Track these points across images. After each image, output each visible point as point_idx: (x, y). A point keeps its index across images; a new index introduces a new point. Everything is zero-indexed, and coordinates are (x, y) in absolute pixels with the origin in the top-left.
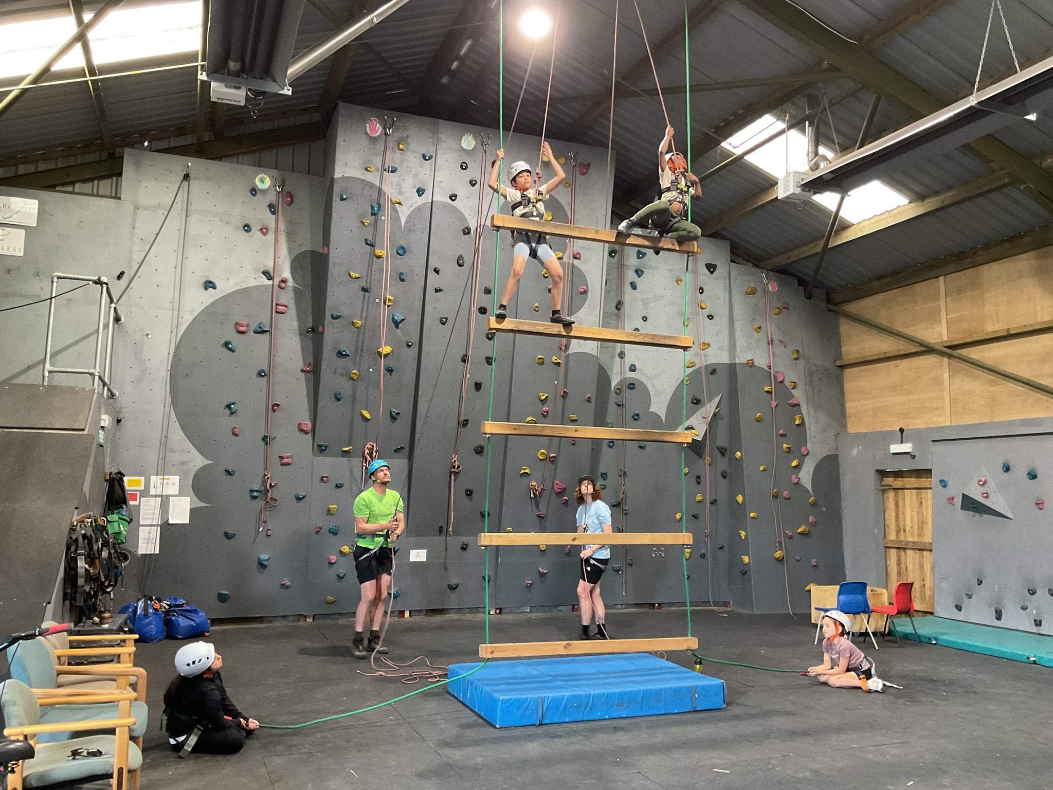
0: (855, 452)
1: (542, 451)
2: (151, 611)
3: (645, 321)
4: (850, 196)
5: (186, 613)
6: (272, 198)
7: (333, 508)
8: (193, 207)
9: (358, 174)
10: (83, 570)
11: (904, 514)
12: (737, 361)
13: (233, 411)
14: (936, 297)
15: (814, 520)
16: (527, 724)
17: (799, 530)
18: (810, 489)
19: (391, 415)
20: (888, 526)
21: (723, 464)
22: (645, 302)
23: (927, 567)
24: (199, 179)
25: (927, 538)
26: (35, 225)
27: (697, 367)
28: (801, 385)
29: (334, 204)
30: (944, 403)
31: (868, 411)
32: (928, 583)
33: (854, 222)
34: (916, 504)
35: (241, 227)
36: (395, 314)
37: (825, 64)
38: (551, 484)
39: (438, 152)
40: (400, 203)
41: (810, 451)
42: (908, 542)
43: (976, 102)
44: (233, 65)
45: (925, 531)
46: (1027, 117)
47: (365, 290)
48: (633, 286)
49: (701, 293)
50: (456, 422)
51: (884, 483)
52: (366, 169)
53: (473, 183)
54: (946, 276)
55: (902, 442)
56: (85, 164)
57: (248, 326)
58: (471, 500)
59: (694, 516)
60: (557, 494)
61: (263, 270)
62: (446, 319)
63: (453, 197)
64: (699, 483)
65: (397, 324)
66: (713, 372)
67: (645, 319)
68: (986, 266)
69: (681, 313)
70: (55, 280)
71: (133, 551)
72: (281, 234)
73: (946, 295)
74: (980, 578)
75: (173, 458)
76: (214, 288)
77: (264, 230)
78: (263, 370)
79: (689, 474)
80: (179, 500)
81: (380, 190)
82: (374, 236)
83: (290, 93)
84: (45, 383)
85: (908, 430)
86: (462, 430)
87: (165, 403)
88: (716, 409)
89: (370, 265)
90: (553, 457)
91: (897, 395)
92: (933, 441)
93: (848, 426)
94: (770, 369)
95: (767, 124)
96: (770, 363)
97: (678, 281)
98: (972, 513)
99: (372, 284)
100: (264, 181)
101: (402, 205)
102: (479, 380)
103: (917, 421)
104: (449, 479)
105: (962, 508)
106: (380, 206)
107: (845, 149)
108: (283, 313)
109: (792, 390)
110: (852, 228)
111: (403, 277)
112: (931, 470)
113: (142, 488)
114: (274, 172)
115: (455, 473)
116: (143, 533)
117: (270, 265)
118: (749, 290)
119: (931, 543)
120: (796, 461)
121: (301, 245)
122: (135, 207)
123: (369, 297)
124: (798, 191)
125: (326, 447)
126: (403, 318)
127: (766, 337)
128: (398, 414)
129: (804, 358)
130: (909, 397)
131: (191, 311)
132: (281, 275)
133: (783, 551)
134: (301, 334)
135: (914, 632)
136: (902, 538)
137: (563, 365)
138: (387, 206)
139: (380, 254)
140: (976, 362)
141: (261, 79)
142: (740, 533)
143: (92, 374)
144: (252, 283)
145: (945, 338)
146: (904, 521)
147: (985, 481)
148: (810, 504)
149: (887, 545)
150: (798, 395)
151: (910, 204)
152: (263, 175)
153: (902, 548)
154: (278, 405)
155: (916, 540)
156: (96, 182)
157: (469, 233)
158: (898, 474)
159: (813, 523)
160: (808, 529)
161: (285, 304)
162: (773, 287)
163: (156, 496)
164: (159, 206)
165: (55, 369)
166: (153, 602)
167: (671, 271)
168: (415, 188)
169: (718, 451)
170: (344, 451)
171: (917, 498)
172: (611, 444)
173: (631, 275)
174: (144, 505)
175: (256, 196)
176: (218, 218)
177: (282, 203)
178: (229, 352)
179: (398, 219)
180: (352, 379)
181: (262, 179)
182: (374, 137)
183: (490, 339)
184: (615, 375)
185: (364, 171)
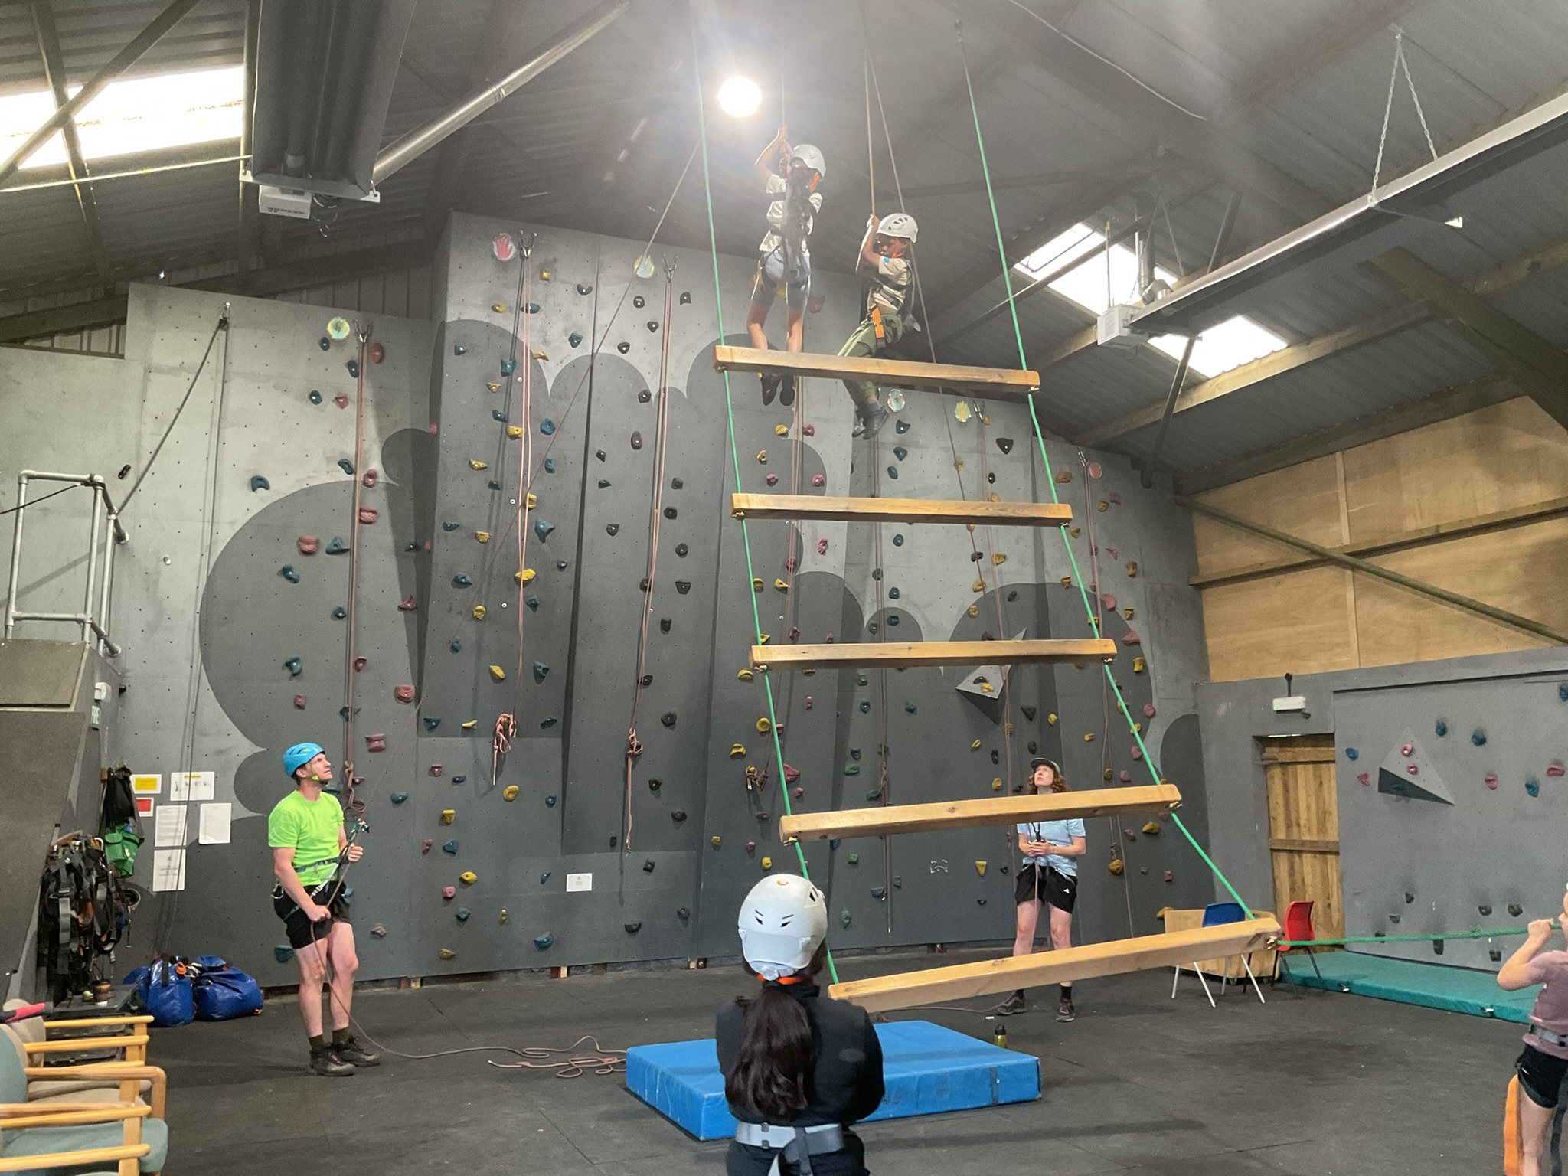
0: (1222, 710)
1: (763, 719)
2: (172, 978)
4: (1200, 339)
5: (227, 980)
6: (352, 352)
7: (450, 815)
8: (233, 368)
9: (481, 315)
10: (69, 919)
11: (1297, 800)
12: (1047, 580)
13: (295, 671)
14: (1331, 483)
17: (1146, 828)
18: (1159, 767)
19: (536, 673)
20: (1274, 818)
21: (1031, 733)
23: (1333, 877)
24: (242, 327)
25: (1332, 836)
27: (987, 591)
28: (1140, 615)
29: (446, 359)
30: (1348, 635)
31: (1239, 649)
32: (1334, 902)
33: (1210, 377)
34: (1313, 786)
35: (307, 395)
36: (540, 520)
37: (1161, 150)
38: (777, 769)
39: (600, 283)
40: (544, 358)
41: (1157, 713)
42: (1304, 841)
43: (1377, 202)
44: (290, 160)
45: (1328, 825)
46: (1450, 223)
47: (493, 486)
48: (893, 473)
49: (992, 482)
50: (633, 680)
51: (1265, 755)
52: (493, 308)
53: (652, 327)
54: (1345, 452)
55: (1290, 695)
56: (70, 306)
57: (317, 542)
58: (658, 797)
61: (339, 459)
62: (617, 526)
63: (624, 347)
64: (996, 762)
65: (543, 535)
66: (1013, 597)
68: (1401, 435)
70: (25, 480)
71: (145, 888)
72: (366, 406)
73: (1345, 479)
74: (1410, 893)
75: (207, 744)
76: (267, 487)
77: (341, 401)
78: (340, 608)
79: (980, 750)
80: (216, 808)
81: (515, 339)
82: (507, 406)
83: (377, 200)
84: (9, 637)
85: (1297, 676)
86: (642, 691)
87: (192, 662)
89: (501, 448)
90: (780, 729)
91: (1282, 625)
92: (1335, 692)
93: (1212, 672)
94: (1095, 590)
95: (1079, 236)
96: (1094, 582)
97: (957, 465)
98: (1395, 796)
99: (505, 477)
100: (340, 329)
101: (547, 360)
102: (666, 617)
103: (1311, 664)
104: (624, 765)
105: (1381, 790)
106: (514, 361)
107: (1191, 271)
108: (370, 523)
109: (1127, 622)
110: (1208, 385)
111: (552, 466)
112: (1333, 734)
113: (159, 791)
114: (354, 314)
115: (633, 756)
116: (160, 859)
117: (351, 451)
118: (1060, 477)
119: (1337, 843)
120: (1137, 725)
121: (396, 422)
122: (145, 370)
123: (500, 498)
124: (1126, 332)
125: (438, 722)
126: (552, 526)
127: (1087, 544)
128: (546, 670)
129: (1144, 574)
130: (1300, 628)
131: (233, 523)
132: (366, 465)
133: (1121, 859)
134: (398, 554)
135: (1316, 975)
136: (1295, 836)
137: (790, 591)
138: (526, 362)
139: (517, 433)
140: (1393, 575)
141: (334, 179)
143: (81, 621)
144: (323, 479)
145: (1347, 541)
146: (1298, 812)
147: (1412, 749)
149: (1274, 847)
150: (1138, 628)
151: (1290, 349)
152: (339, 319)
153: (1295, 851)
154: (363, 661)
155: (1315, 838)
156: (86, 333)
157: (648, 399)
158: (1286, 742)
159: (1165, 818)
160: (1157, 825)
161: (372, 508)
162: (1095, 471)
163: (179, 803)
164: (181, 368)
165: (25, 615)
166: (176, 965)
167: (947, 450)
168: (566, 334)
169: (1023, 714)
170: (465, 728)
171: (1315, 776)
172: (865, 707)
173: (888, 458)
174: (161, 817)
175: (329, 350)
176: (271, 384)
177: (368, 359)
178: (289, 584)
179: (543, 380)
180: (476, 619)
181: (337, 325)
182: (504, 261)
183: (682, 555)
184: (871, 603)
185: (489, 311)
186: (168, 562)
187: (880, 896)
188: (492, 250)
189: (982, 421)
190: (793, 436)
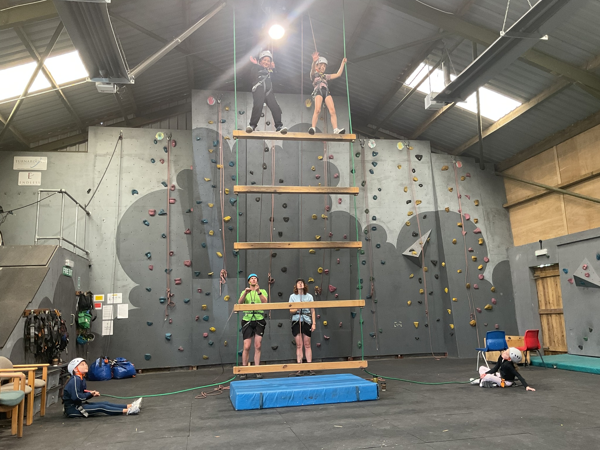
0: (517, 258)
1: (320, 268)
2: (103, 364)
3: (380, 191)
5: (123, 365)
6: (165, 144)
7: (204, 307)
8: (125, 153)
9: (205, 126)
11: (548, 292)
12: (439, 209)
13: (149, 257)
14: (553, 160)
15: (495, 301)
16: (254, 408)
17: (486, 307)
18: (492, 283)
19: (234, 254)
20: (540, 301)
21: (436, 271)
22: (379, 181)
23: (564, 324)
24: (127, 138)
25: (561, 307)
26: (46, 169)
27: (414, 215)
28: (481, 221)
29: (193, 142)
30: (563, 222)
31: (524, 232)
32: (565, 334)
33: (496, 121)
34: (554, 286)
35: (150, 160)
36: (230, 198)
38: (327, 287)
39: (247, 109)
40: (228, 139)
41: (490, 260)
42: (552, 309)
44: (101, 72)
45: (560, 302)
46: (541, 38)
47: (214, 187)
48: (371, 172)
49: (414, 172)
50: (269, 255)
52: (209, 123)
53: (268, 123)
54: (557, 146)
55: (541, 249)
57: (155, 211)
58: (282, 299)
59: (419, 302)
60: (332, 293)
61: (162, 182)
62: (259, 198)
64: (421, 283)
65: (233, 203)
66: (425, 217)
67: (380, 190)
68: (578, 136)
69: (402, 185)
70: (39, 192)
71: (100, 334)
72: (171, 162)
73: (558, 157)
74: (591, 328)
75: (119, 284)
76: (138, 194)
77: (162, 161)
78: (163, 234)
79: (414, 278)
80: (123, 306)
81: (217, 133)
82: (216, 158)
83: (133, 83)
84: (36, 244)
85: (544, 241)
86: (273, 259)
87: (114, 255)
88: (428, 238)
89: (215, 173)
90: (327, 271)
91: (539, 221)
92: (558, 246)
93: (515, 243)
94: (460, 212)
96: (460, 209)
97: (399, 167)
98: (583, 288)
99: (217, 183)
100: (160, 136)
101: (230, 139)
102: (280, 231)
103: (550, 235)
104: (267, 287)
105: (577, 285)
106: (218, 141)
108: (173, 203)
109: (475, 224)
110: (495, 124)
111: (234, 178)
112: (558, 264)
113: (103, 300)
114: (166, 130)
115: (270, 283)
116: (104, 324)
117: (165, 178)
118: (444, 168)
119: (563, 309)
120: (481, 265)
121: (181, 167)
122: (95, 156)
123: (216, 191)
124: (434, 102)
125: (199, 273)
126: (235, 200)
127: (456, 193)
128: (237, 253)
129: (482, 204)
130: (545, 221)
131: (126, 206)
132: (171, 183)
133: (475, 320)
134: (183, 214)
136: (548, 308)
137: (329, 219)
138: (221, 141)
139: (220, 167)
140: (577, 195)
141: (119, 78)
142: (448, 311)
143: (59, 239)
144: (157, 189)
145: (560, 183)
146: (549, 297)
147: (587, 266)
148: (492, 291)
149: (541, 313)
150: (480, 227)
151: (523, 105)
152: (160, 133)
153: (549, 314)
154: (172, 252)
155: (556, 308)
156: (77, 145)
157: (268, 150)
158: (543, 269)
159: (495, 303)
160: (491, 306)
161: (174, 198)
162: (459, 165)
163: (110, 304)
164: (107, 154)
165: (41, 238)
166: (105, 360)
167: (394, 161)
169: (431, 263)
170: (209, 275)
171: (554, 281)
172: (364, 263)
173: (370, 166)
174: (104, 310)
175: (157, 143)
176: (137, 157)
177: (171, 146)
178: (146, 226)
179: (229, 147)
180: (210, 235)
181: (159, 135)
182: (212, 105)
183: (285, 207)
184: (364, 223)
185: (208, 124)
186: (104, 221)
187: (373, 336)
188: (207, 102)
189: (408, 149)
190: (325, 160)
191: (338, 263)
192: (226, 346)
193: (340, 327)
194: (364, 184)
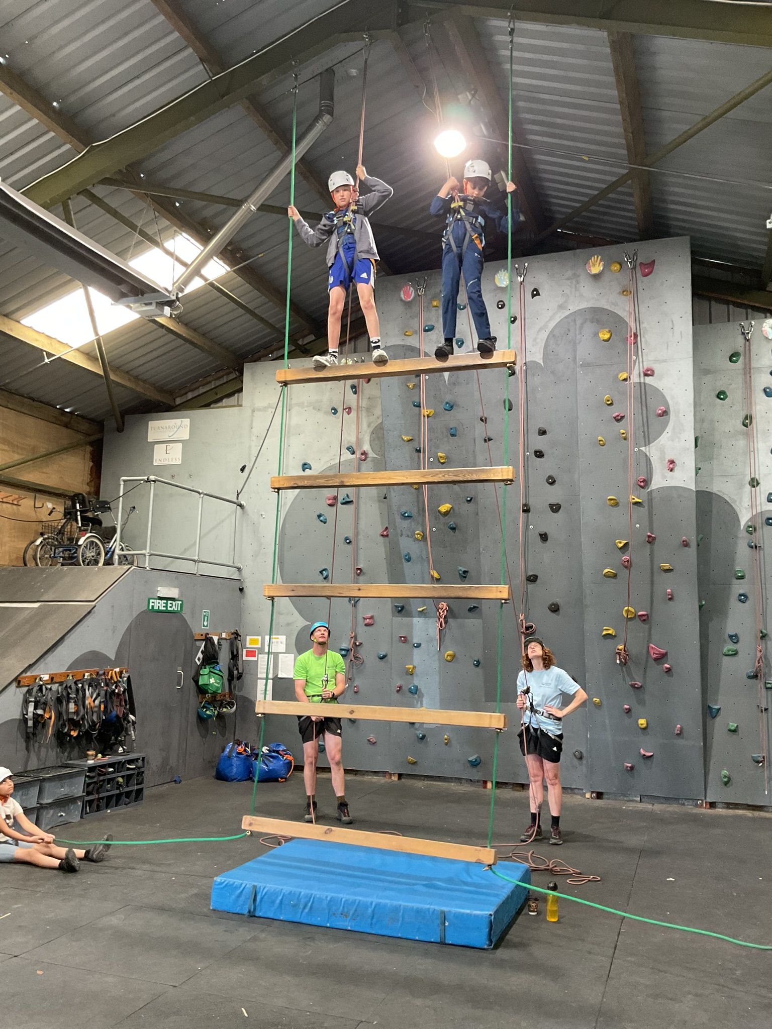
1: (627, 608)
2: (234, 754)
7: (411, 669)
8: (294, 400)
9: (398, 340)
13: (324, 576)
16: (240, 912)
19: (461, 574)
26: (188, 438)
35: (329, 411)
38: (646, 646)
47: (418, 451)
48: (768, 392)
50: (524, 578)
52: (405, 335)
53: (513, 320)
57: (336, 498)
60: (656, 660)
61: (347, 446)
70: (123, 483)
72: (362, 411)
75: (280, 620)
76: (310, 469)
77: (348, 410)
78: (347, 537)
80: (286, 657)
86: (531, 586)
89: (420, 425)
90: (644, 615)
99: (425, 444)
102: (543, 531)
111: (454, 432)
113: (259, 646)
116: (260, 685)
117: (353, 440)
121: (378, 418)
122: (252, 411)
125: (403, 608)
128: (466, 572)
132: (362, 447)
134: (379, 501)
137: (646, 505)
139: (429, 413)
144: (340, 460)
154: (360, 569)
170: (420, 611)
172: (743, 598)
173: (764, 380)
174: (261, 661)
176: (312, 407)
178: (322, 524)
179: (442, 375)
180: (417, 539)
182: (409, 302)
183: (551, 484)
184: (746, 508)
185: (404, 337)
186: (264, 516)
187: (758, 762)
188: (399, 295)
190: (635, 379)
191: (670, 599)
192: (446, 744)
193: (677, 734)
194: (747, 421)
